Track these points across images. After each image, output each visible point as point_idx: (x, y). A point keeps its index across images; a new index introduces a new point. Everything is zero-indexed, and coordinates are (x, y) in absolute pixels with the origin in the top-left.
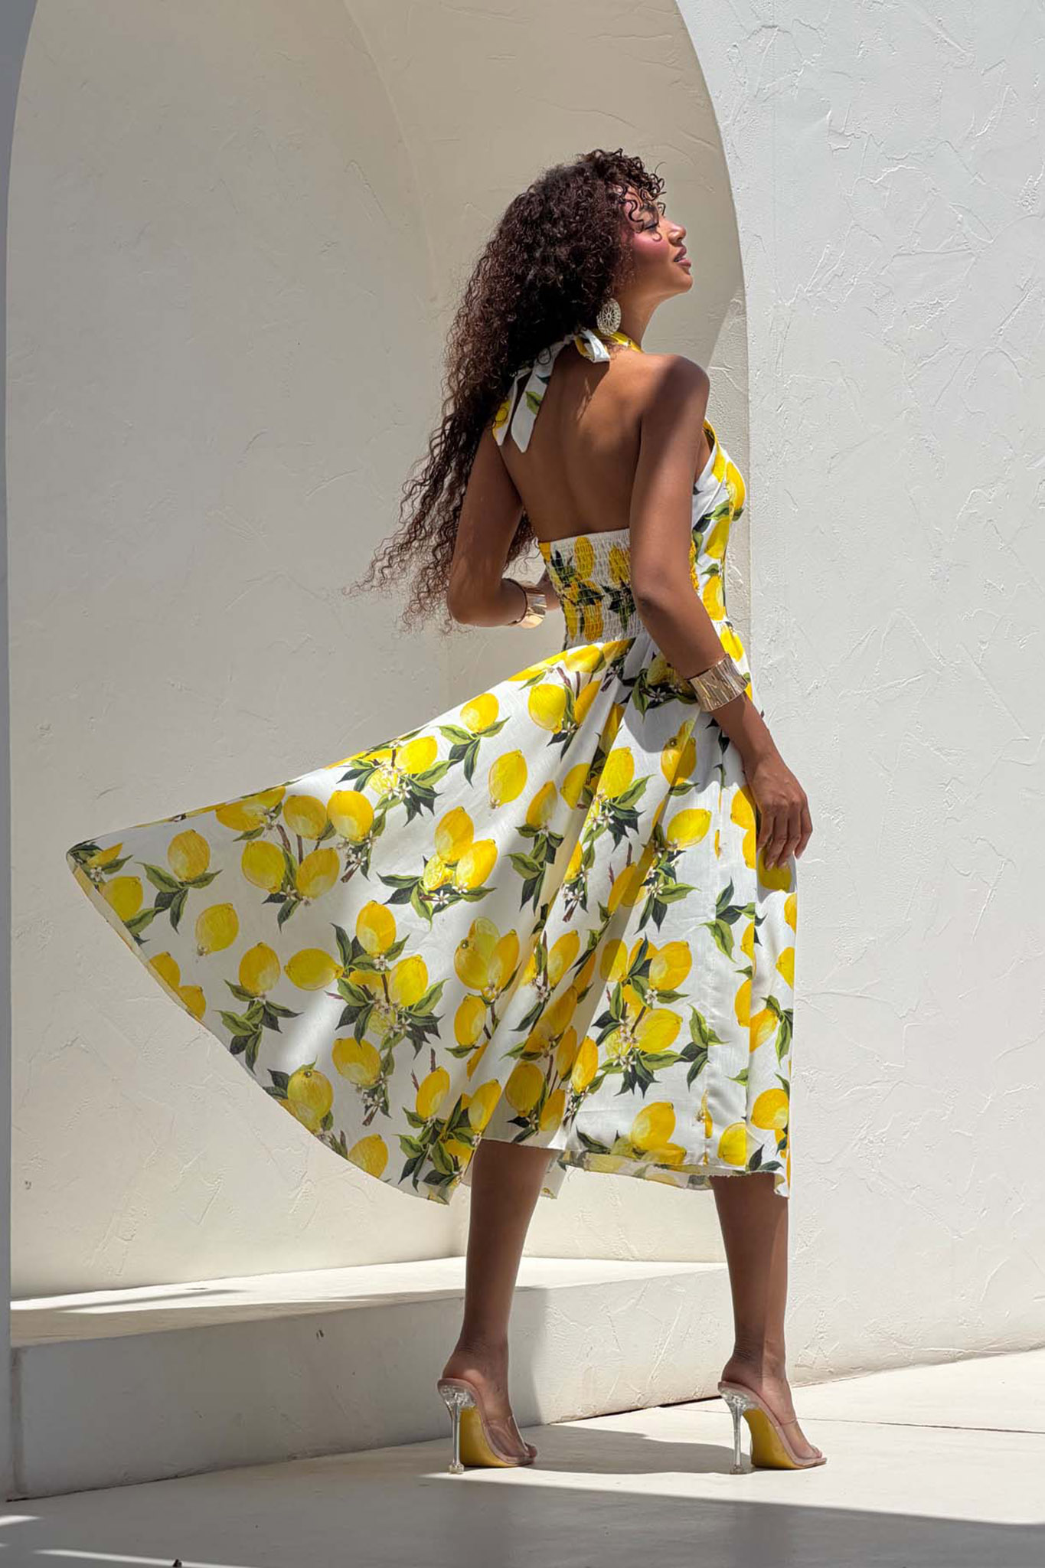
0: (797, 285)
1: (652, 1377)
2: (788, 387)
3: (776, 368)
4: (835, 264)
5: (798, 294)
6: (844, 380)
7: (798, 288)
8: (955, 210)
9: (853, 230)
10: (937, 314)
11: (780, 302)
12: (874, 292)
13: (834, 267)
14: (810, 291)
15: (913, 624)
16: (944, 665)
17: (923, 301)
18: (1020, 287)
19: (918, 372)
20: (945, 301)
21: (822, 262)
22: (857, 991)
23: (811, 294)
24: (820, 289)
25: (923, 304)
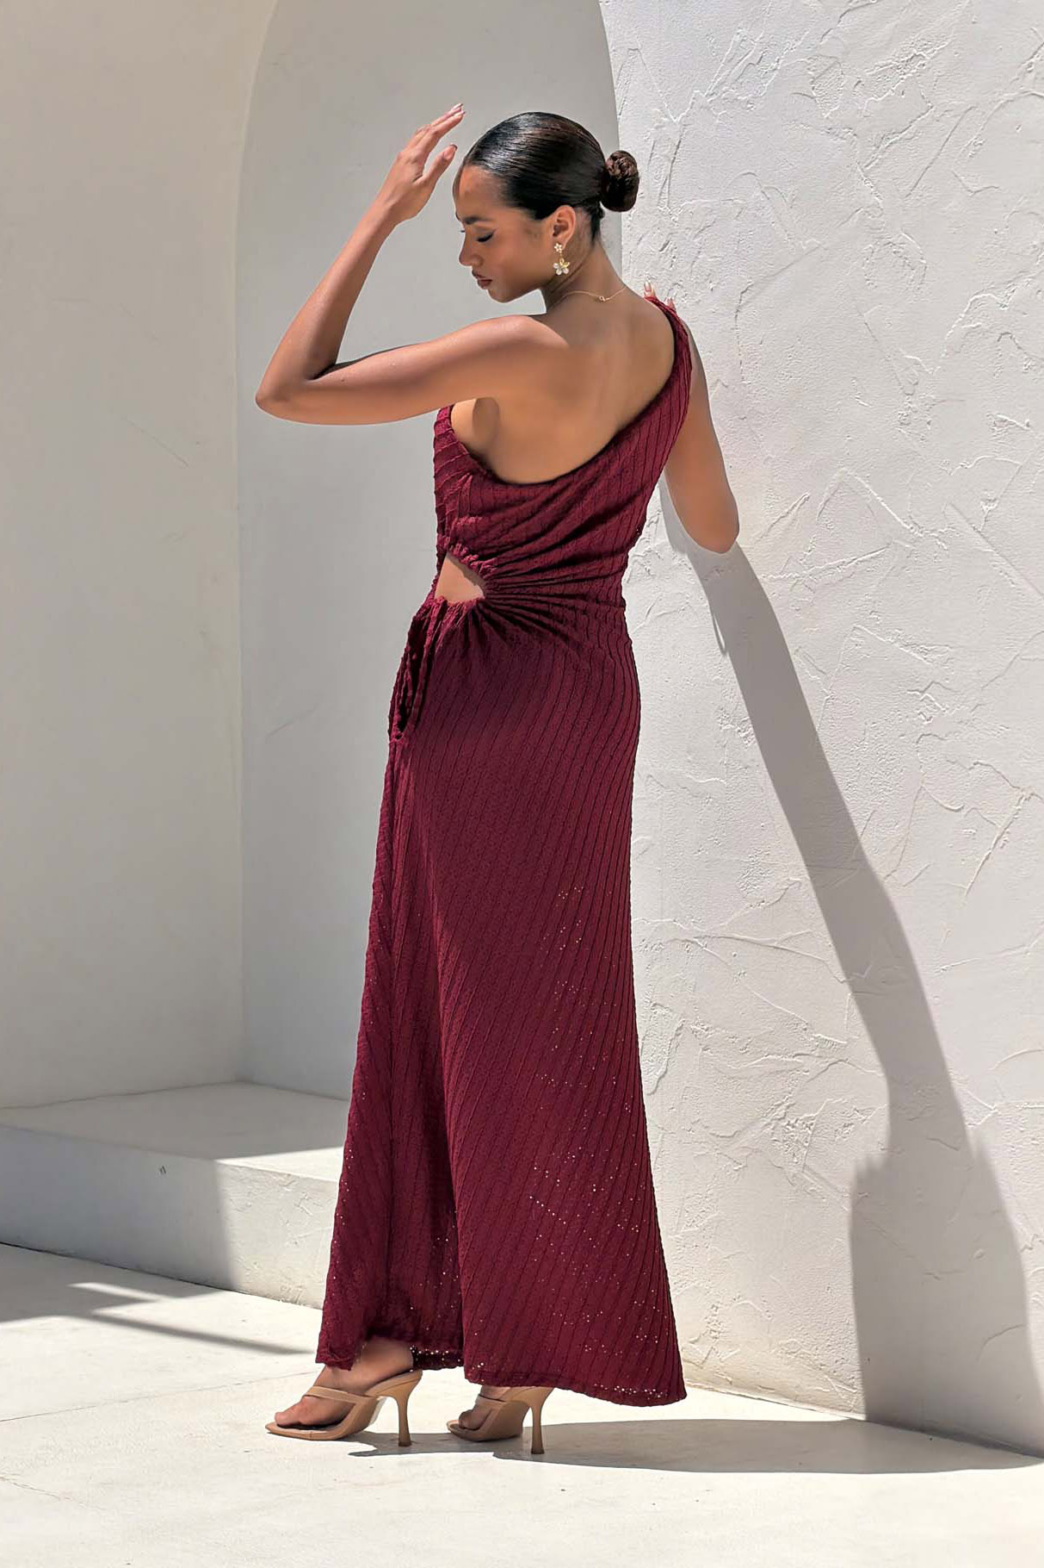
0: (692, 91)
2: (677, 219)
3: (660, 199)
4: (750, 51)
5: (693, 103)
6: (762, 192)
7: (693, 96)
10: (915, 71)
13: (746, 56)
15: (867, 486)
16: (921, 535)
17: (890, 61)
19: (880, 157)
20: (929, 51)
21: (731, 53)
22: (773, 941)
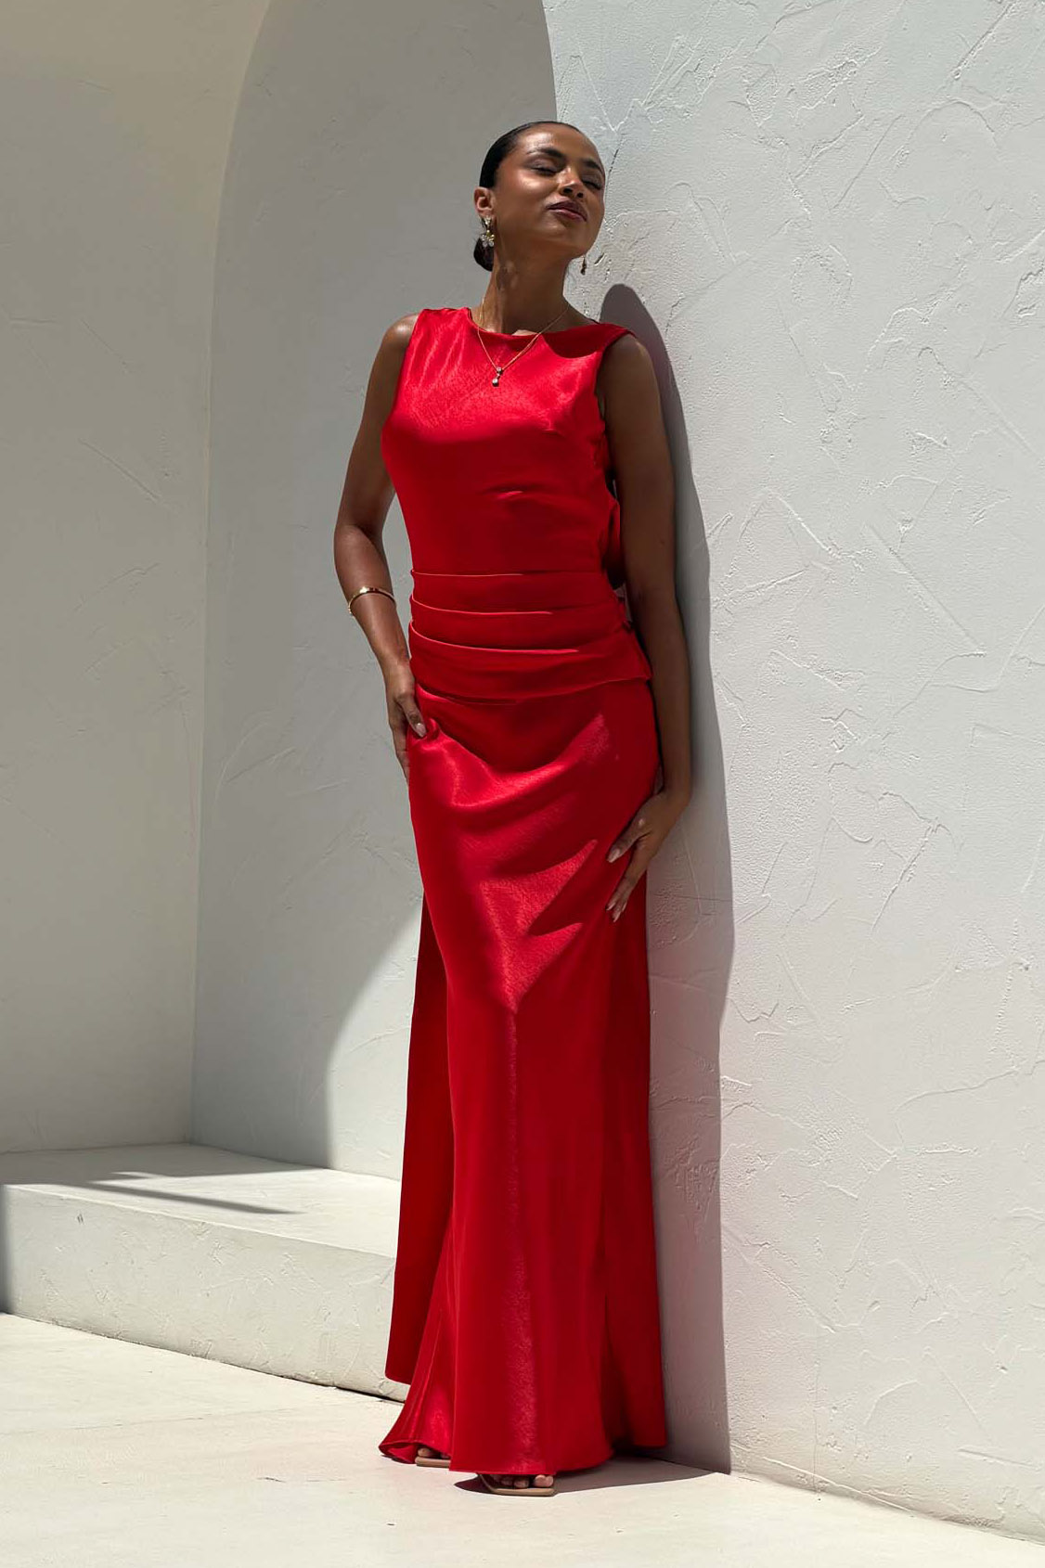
2: (612, 231)
4: (687, 58)
5: (631, 111)
10: (845, 79)
17: (823, 68)
19: (810, 167)
20: (860, 59)
21: (669, 60)
25: (823, 71)
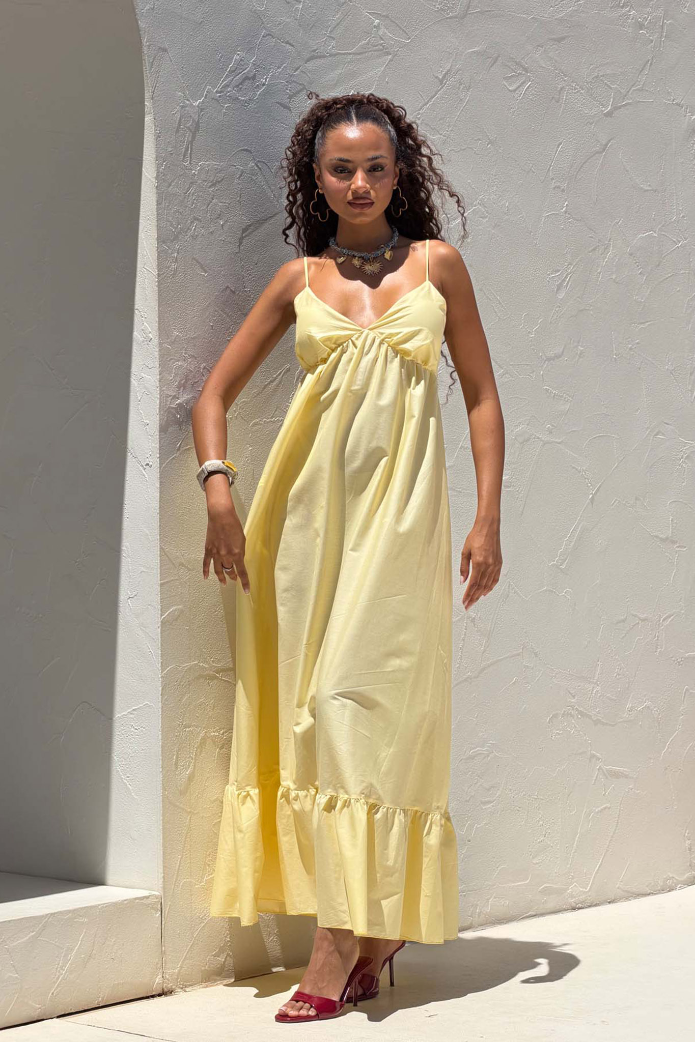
0: (206, 86)
1: (53, 994)
2: (196, 173)
4: (246, 68)
5: (206, 95)
6: (256, 164)
7: (206, 90)
8: (370, 16)
9: (264, 38)
11: (188, 102)
12: (287, 90)
13: (244, 71)
14: (220, 92)
18: (439, 78)
21: (233, 67)
23: (222, 94)
24: (229, 90)
